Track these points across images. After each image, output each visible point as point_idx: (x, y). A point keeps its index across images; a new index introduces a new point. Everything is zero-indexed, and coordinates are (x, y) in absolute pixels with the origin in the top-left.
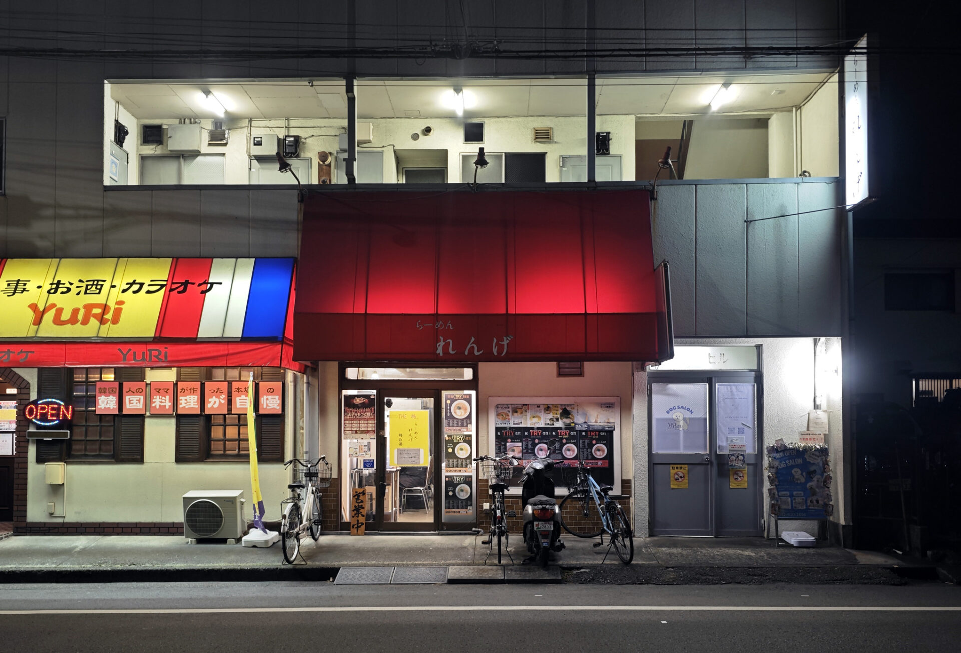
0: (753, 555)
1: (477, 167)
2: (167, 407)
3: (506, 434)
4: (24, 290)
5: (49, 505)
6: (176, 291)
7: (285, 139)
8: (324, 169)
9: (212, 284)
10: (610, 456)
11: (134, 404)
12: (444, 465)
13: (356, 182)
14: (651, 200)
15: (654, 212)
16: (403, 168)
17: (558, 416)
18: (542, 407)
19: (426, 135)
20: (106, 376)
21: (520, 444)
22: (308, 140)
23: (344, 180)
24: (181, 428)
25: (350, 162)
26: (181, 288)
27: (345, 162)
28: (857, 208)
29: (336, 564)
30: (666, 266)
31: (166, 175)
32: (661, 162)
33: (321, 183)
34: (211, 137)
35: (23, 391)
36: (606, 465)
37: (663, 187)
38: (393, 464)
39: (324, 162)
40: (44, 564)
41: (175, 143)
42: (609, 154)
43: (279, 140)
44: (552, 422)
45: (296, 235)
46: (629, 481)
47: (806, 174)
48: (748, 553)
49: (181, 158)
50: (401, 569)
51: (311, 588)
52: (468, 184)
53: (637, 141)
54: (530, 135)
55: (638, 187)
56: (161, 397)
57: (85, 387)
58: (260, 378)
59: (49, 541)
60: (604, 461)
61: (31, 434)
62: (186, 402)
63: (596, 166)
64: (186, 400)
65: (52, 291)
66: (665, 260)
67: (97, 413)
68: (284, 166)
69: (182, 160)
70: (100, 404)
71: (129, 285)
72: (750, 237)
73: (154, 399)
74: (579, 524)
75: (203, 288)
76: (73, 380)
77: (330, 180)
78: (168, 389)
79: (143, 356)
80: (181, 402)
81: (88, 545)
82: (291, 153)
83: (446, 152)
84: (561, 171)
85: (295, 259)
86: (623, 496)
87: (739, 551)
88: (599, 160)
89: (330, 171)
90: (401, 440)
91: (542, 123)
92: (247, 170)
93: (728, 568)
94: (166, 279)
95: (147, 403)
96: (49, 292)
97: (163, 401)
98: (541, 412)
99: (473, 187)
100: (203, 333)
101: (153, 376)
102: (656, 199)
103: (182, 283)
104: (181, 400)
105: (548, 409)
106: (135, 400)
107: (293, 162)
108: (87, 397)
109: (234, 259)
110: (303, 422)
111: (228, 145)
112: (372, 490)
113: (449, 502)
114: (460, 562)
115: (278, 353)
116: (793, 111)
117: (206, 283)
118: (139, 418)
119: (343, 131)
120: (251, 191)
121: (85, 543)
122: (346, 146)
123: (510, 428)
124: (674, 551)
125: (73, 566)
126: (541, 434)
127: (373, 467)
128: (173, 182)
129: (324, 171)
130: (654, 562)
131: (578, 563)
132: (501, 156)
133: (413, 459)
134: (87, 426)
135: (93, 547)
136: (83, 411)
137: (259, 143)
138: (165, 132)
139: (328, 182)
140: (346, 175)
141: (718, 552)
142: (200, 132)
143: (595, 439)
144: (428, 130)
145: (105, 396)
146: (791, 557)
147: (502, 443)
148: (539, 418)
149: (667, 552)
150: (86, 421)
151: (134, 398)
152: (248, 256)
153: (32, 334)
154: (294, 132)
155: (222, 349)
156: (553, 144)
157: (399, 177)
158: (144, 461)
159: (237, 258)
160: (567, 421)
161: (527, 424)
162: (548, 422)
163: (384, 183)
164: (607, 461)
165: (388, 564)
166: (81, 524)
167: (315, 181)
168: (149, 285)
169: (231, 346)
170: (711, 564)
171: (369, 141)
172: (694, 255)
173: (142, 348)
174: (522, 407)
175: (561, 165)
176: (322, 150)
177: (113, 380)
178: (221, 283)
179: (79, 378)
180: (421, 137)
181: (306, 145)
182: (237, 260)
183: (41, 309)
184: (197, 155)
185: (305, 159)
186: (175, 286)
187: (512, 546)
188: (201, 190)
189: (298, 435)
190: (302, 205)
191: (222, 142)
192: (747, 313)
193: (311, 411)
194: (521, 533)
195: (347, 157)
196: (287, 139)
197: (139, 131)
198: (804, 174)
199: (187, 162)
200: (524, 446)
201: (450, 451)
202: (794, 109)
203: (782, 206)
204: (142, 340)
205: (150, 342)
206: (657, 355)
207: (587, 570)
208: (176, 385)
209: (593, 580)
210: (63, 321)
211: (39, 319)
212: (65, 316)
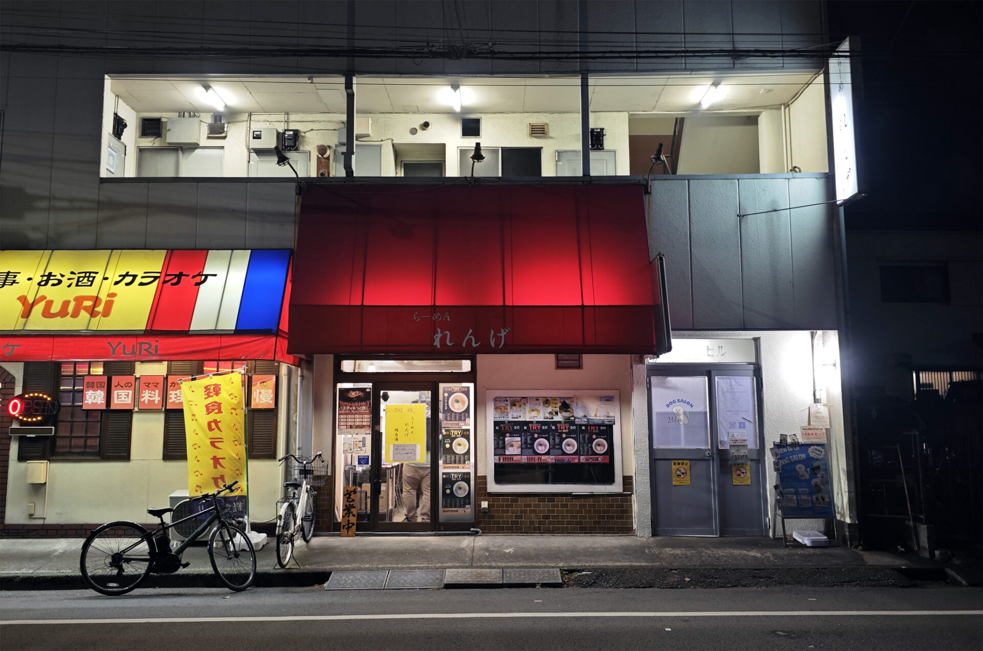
0: (759, 555)
1: (474, 162)
2: (156, 402)
3: (504, 428)
4: (14, 282)
5: (29, 506)
6: (170, 283)
7: (284, 133)
8: (323, 162)
9: (206, 276)
10: (610, 452)
11: (123, 399)
12: (441, 462)
13: (354, 175)
14: (645, 195)
15: (649, 205)
16: (401, 161)
17: (558, 409)
18: (541, 400)
19: (424, 130)
20: (94, 370)
21: (519, 439)
22: (307, 135)
23: (342, 173)
24: (170, 424)
25: (348, 156)
26: (175, 280)
27: (343, 156)
28: (848, 203)
29: (327, 567)
30: (661, 259)
31: (164, 167)
32: (654, 158)
33: (320, 176)
34: (210, 131)
35: (8, 386)
36: (607, 461)
37: (656, 182)
38: (388, 460)
39: (322, 155)
40: (20, 569)
41: (173, 137)
42: (603, 149)
43: (278, 134)
44: (551, 416)
45: (293, 228)
46: (631, 477)
47: (797, 169)
48: (754, 553)
49: (180, 151)
50: (395, 573)
51: (302, 594)
52: (466, 177)
53: (630, 137)
54: (527, 129)
55: (633, 182)
56: (150, 391)
57: (72, 381)
58: (254, 371)
59: (29, 544)
60: (605, 456)
61: (14, 431)
62: (176, 396)
63: (591, 161)
64: (176, 394)
65: (43, 283)
66: (660, 253)
67: (84, 408)
68: (282, 160)
69: (180, 153)
70: (87, 398)
71: (122, 278)
72: (743, 231)
73: (143, 393)
74: (581, 523)
75: (197, 279)
76: (61, 373)
77: (329, 174)
78: (158, 383)
79: (133, 349)
80: (170, 396)
81: (68, 549)
82: (291, 146)
83: (443, 146)
84: (557, 165)
85: (291, 251)
86: (625, 493)
87: (744, 552)
88: (593, 155)
89: (328, 164)
90: (396, 435)
91: (538, 119)
92: (246, 162)
93: (734, 570)
94: (160, 271)
95: (136, 398)
96: (39, 284)
97: (152, 395)
98: (540, 405)
99: (470, 180)
100: (194, 327)
101: (142, 370)
102: (650, 193)
103: (176, 276)
104: (171, 394)
105: (547, 402)
106: (123, 394)
107: (291, 155)
108: (75, 391)
109: (230, 251)
110: (296, 417)
111: (227, 138)
112: (367, 487)
113: (446, 501)
114: (457, 564)
115: (272, 346)
116: (781, 108)
117: (200, 275)
118: (127, 414)
119: (342, 125)
120: (248, 184)
121: (66, 546)
122: (345, 140)
123: (509, 422)
124: (678, 551)
125: (52, 572)
126: (541, 428)
127: (368, 464)
128: (171, 174)
129: (323, 164)
130: (658, 564)
131: (579, 565)
132: (498, 150)
133: (409, 455)
134: (73, 422)
135: (73, 550)
136: (70, 406)
137: (258, 137)
138: (164, 125)
139: (326, 175)
140: (345, 168)
141: (723, 552)
142: (200, 125)
143: (595, 434)
144: (426, 125)
145: (93, 391)
146: (797, 557)
147: (501, 438)
148: (538, 411)
149: (671, 552)
150: (72, 417)
151: (123, 393)
152: (244, 247)
153: (19, 327)
154: (293, 126)
155: (214, 342)
156: (549, 140)
157: (397, 170)
158: (131, 459)
159: (233, 249)
160: (567, 414)
161: (525, 417)
162: (548, 415)
163: (382, 176)
164: (608, 457)
165: (382, 568)
166: (62, 525)
167: (314, 174)
168: (142, 277)
169: (224, 339)
170: (715, 565)
171: (368, 136)
172: (689, 248)
173: (132, 341)
174: (521, 400)
175: (557, 160)
176: (321, 144)
177: (102, 374)
178: (215, 275)
179: (67, 372)
180: (419, 131)
181: (305, 139)
182: (232, 252)
183: (31, 301)
184: (197, 148)
185: (304, 152)
186: (168, 278)
187: (511, 547)
188: (198, 182)
189: (292, 430)
190: (300, 197)
191: (221, 135)
192: (743, 306)
193: (305, 407)
194: (521, 533)
195: (345, 151)
196: (286, 133)
197: (138, 124)
198: (794, 169)
199: (186, 154)
200: (523, 441)
201: (448, 446)
202: (783, 107)
203: (774, 202)
204: (133, 333)
205: (141, 335)
206: (655, 348)
207: (588, 573)
209: (595, 583)
210: (53, 314)
211: (28, 312)
212: (55, 309)
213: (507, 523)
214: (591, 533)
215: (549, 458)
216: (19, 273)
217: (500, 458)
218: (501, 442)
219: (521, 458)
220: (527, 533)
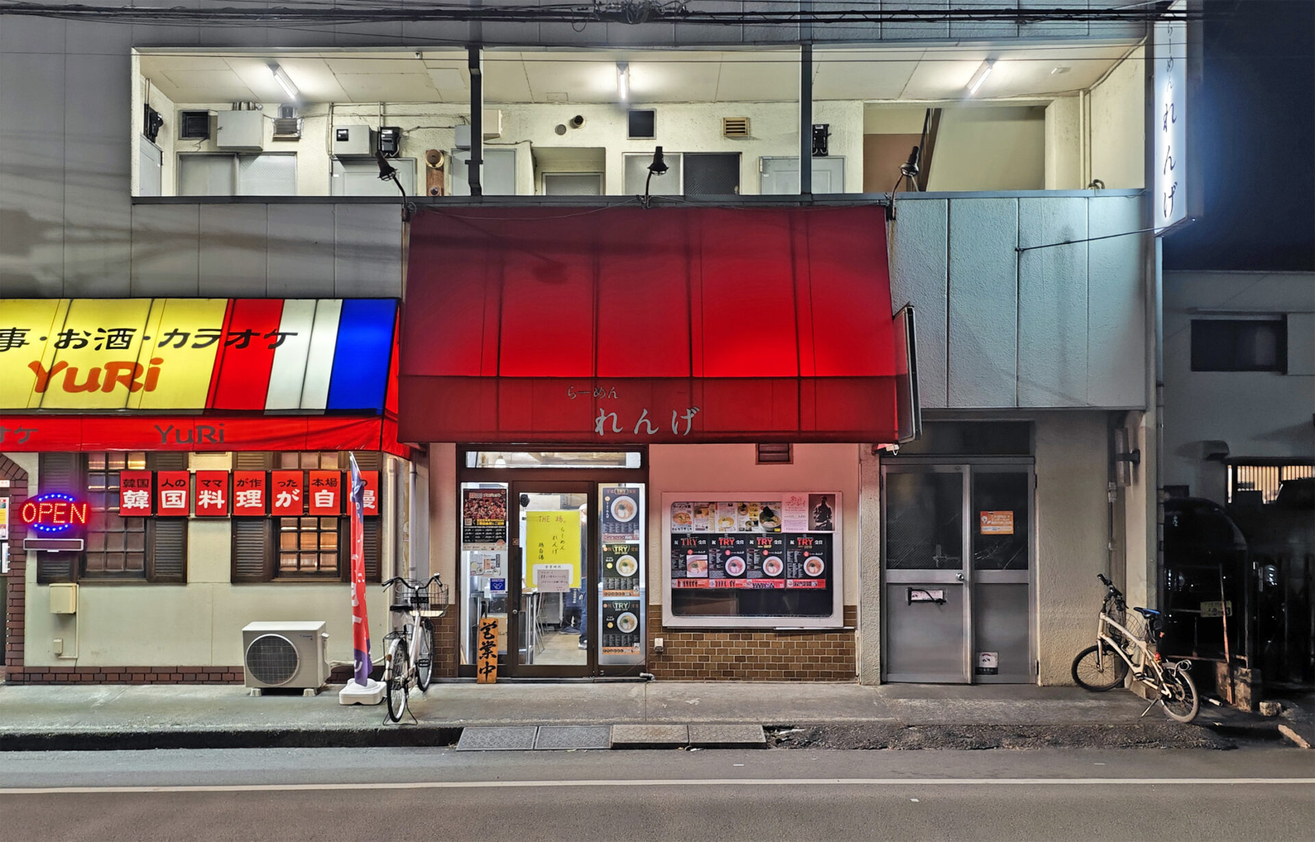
0: (1024, 708)
1: (651, 174)
2: (219, 506)
3: (686, 542)
4: (22, 342)
5: (55, 643)
6: (234, 344)
7: (380, 133)
8: (435, 173)
9: (284, 335)
10: (828, 574)
11: (174, 502)
12: (601, 585)
13: (483, 194)
14: (887, 220)
15: (893, 237)
16: (543, 173)
17: (758, 518)
18: (735, 506)
19: (575, 127)
20: (134, 463)
21: (705, 557)
22: (413, 134)
23: (464, 191)
24: (238, 536)
25: (474, 165)
26: (241, 342)
27: (466, 166)
28: (1169, 232)
29: (455, 723)
30: (910, 311)
31: (214, 182)
32: (905, 168)
33: (430, 194)
34: (278, 129)
35: (19, 484)
36: (823, 586)
37: (902, 201)
38: (530, 585)
39: (434, 164)
40: (52, 724)
42: (827, 154)
43: (372, 133)
44: (748, 527)
45: (399, 268)
46: (854, 608)
47: (1099, 184)
49: (236, 158)
50: (547, 729)
51: (426, 756)
52: (635, 196)
53: (864, 135)
54: (720, 128)
55: (867, 202)
56: (210, 492)
57: (104, 478)
59: (57, 692)
60: (821, 580)
61: (30, 544)
62: (245, 499)
63: (812, 173)
64: (245, 496)
65: (62, 344)
66: (908, 303)
67: (122, 513)
68: (386, 171)
69: (237, 161)
70: (126, 500)
71: (168, 337)
72: (1022, 271)
73: (201, 494)
74: (786, 667)
75: (272, 340)
76: (88, 468)
77: (443, 190)
78: (220, 482)
79: (190, 434)
80: (238, 499)
81: (111, 698)
82: (389, 152)
83: (603, 151)
84: (761, 178)
85: (398, 300)
86: (846, 628)
87: (1005, 703)
88: (816, 164)
89: (443, 177)
91: (735, 112)
92: (328, 175)
93: (992, 726)
94: (220, 328)
95: (192, 500)
96: (57, 345)
97: (213, 497)
98: (734, 512)
99: (643, 200)
100: (272, 403)
101: (200, 463)
102: (895, 219)
103: (242, 335)
104: (239, 496)
105: (743, 508)
106: (174, 495)
107: (395, 165)
108: (109, 492)
109: (314, 301)
110: (408, 527)
111: (300, 140)
112: (502, 618)
113: (609, 637)
114: (627, 719)
115: (378, 430)
116: (1079, 96)
117: (274, 334)
119: (460, 121)
120: (332, 205)
121: (107, 695)
122: (467, 143)
123: (692, 535)
124: (917, 703)
125: (94, 727)
126: (734, 542)
127: (504, 589)
128: (224, 191)
129: (435, 177)
130: (890, 718)
131: (787, 720)
132: (679, 156)
134: (107, 532)
135: (119, 700)
136: (103, 512)
137: (343, 138)
138: (213, 121)
139: (440, 193)
140: (468, 183)
141: (977, 705)
142: (263, 121)
143: (808, 550)
144: (578, 121)
145: (133, 491)
147: (681, 556)
148: (731, 520)
149: (907, 704)
150: (107, 525)
151: (173, 494)
152: (332, 297)
153: (34, 404)
154: (391, 122)
155: (299, 426)
156: (751, 142)
157: (537, 186)
158: (188, 580)
159: (317, 299)
160: (770, 525)
161: (714, 529)
162: (744, 526)
163: (517, 194)
164: (824, 581)
165: (529, 723)
166: (100, 668)
167: (422, 192)
168: (197, 336)
169: (311, 423)
170: (967, 720)
171: (496, 136)
172: (946, 296)
173: (187, 425)
174: (708, 505)
175: (761, 171)
176: (432, 148)
177: (143, 468)
178: (296, 334)
179: (97, 465)
180: (569, 130)
181: (409, 141)
182: (317, 302)
183: (47, 369)
184: (258, 154)
185: (408, 159)
186: (232, 338)
187: (695, 697)
188: (267, 204)
189: (402, 545)
190: (408, 225)
191: (293, 136)
192: (1017, 377)
193: (418, 512)
194: (706, 679)
195: (469, 159)
196: (383, 132)
197: (177, 120)
198: (1094, 184)
199: (244, 163)
200: (711, 559)
201: (610, 566)
202: (1081, 93)
203: (1067, 229)
204: (188, 413)
205: (199, 416)
206: (897, 435)
207: (801, 730)
208: (232, 474)
209: (809, 743)
210: (78, 387)
211: (44, 384)
212: (81, 379)
213: (688, 666)
214: (800, 680)
215: (745, 582)
216: (29, 330)
217: (679, 583)
218: (681, 561)
219: (708, 583)
220: (715, 679)
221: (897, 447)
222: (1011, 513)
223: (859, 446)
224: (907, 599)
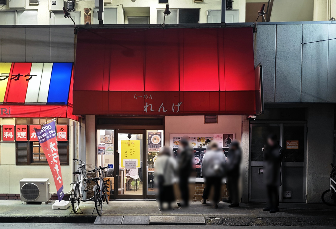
1: (165, 15)
2: (11, 138)
6: (14, 79)
7: (68, 2)
8: (88, 17)
9: (32, 76)
12: (147, 167)
13: (104, 24)
14: (254, 33)
15: (255, 39)
16: (127, 17)
17: (205, 143)
18: (196, 138)
22: (79, 3)
23: (97, 22)
24: (18, 148)
25: (100, 13)
26: (16, 78)
27: (98, 13)
29: (94, 215)
30: (261, 66)
31: (8, 20)
32: (259, 12)
33: (86, 24)
34: (31, 1)
37: (260, 26)
39: (87, 14)
42: (232, 9)
43: (64, 2)
44: (201, 146)
45: (73, 51)
49: (16, 12)
50: (126, 217)
51: (83, 226)
52: (161, 24)
53: (246, 3)
55: (247, 26)
56: (8, 132)
62: (20, 135)
63: (226, 16)
64: (20, 134)
66: (260, 63)
68: (67, 15)
69: (16, 13)
72: (303, 51)
73: (4, 134)
75: (27, 77)
77: (90, 23)
78: (11, 129)
80: (18, 135)
82: (71, 9)
83: (148, 8)
84: (207, 18)
85: (73, 63)
88: (227, 12)
89: (90, 18)
90: (126, 154)
92: (49, 18)
94: (9, 73)
97: (9, 134)
98: (196, 141)
99: (163, 26)
100: (27, 101)
102: (256, 32)
103: (17, 75)
104: (18, 134)
105: (199, 139)
107: (72, 14)
109: (43, 63)
110: (78, 145)
111: (39, 5)
112: (112, 179)
113: (150, 185)
114: (155, 214)
115: (65, 110)
117: (28, 75)
120: (50, 28)
122: (98, 6)
126: (196, 152)
127: (113, 168)
129: (88, 18)
131: (213, 215)
132: (177, 10)
137: (54, 4)
139: (89, 24)
140: (98, 19)
148: (195, 144)
152: (49, 62)
156: (204, 4)
157: (125, 21)
158: (1, 164)
159: (44, 62)
162: (200, 146)
163: (118, 24)
165: (120, 215)
167: (83, 23)
168: (1, 76)
169: (41, 107)
171: (110, 3)
172: (275, 61)
175: (208, 15)
176: (87, 8)
178: (36, 75)
181: (78, 5)
182: (44, 64)
184: (24, 11)
185: (78, 12)
186: (13, 77)
188: (25, 28)
189: (76, 152)
190: (77, 35)
191: (36, 3)
192: (301, 91)
193: (82, 140)
195: (99, 10)
198: (332, 19)
199: (19, 14)
201: (151, 160)
203: (321, 36)
205: (1, 105)
206: (255, 112)
207: (218, 219)
208: (15, 126)
209: (221, 223)
221: (255, 117)
222: (298, 141)
223: (242, 117)
224: (259, 172)
